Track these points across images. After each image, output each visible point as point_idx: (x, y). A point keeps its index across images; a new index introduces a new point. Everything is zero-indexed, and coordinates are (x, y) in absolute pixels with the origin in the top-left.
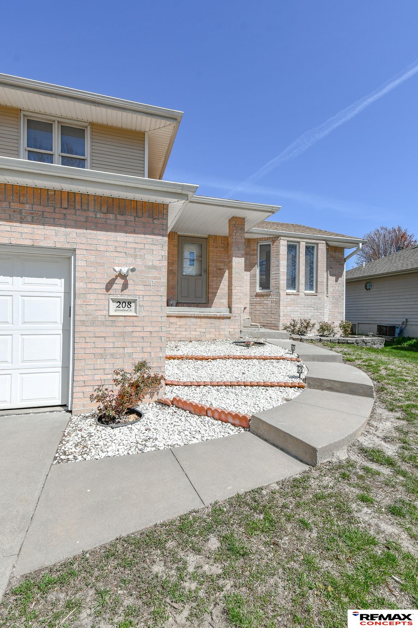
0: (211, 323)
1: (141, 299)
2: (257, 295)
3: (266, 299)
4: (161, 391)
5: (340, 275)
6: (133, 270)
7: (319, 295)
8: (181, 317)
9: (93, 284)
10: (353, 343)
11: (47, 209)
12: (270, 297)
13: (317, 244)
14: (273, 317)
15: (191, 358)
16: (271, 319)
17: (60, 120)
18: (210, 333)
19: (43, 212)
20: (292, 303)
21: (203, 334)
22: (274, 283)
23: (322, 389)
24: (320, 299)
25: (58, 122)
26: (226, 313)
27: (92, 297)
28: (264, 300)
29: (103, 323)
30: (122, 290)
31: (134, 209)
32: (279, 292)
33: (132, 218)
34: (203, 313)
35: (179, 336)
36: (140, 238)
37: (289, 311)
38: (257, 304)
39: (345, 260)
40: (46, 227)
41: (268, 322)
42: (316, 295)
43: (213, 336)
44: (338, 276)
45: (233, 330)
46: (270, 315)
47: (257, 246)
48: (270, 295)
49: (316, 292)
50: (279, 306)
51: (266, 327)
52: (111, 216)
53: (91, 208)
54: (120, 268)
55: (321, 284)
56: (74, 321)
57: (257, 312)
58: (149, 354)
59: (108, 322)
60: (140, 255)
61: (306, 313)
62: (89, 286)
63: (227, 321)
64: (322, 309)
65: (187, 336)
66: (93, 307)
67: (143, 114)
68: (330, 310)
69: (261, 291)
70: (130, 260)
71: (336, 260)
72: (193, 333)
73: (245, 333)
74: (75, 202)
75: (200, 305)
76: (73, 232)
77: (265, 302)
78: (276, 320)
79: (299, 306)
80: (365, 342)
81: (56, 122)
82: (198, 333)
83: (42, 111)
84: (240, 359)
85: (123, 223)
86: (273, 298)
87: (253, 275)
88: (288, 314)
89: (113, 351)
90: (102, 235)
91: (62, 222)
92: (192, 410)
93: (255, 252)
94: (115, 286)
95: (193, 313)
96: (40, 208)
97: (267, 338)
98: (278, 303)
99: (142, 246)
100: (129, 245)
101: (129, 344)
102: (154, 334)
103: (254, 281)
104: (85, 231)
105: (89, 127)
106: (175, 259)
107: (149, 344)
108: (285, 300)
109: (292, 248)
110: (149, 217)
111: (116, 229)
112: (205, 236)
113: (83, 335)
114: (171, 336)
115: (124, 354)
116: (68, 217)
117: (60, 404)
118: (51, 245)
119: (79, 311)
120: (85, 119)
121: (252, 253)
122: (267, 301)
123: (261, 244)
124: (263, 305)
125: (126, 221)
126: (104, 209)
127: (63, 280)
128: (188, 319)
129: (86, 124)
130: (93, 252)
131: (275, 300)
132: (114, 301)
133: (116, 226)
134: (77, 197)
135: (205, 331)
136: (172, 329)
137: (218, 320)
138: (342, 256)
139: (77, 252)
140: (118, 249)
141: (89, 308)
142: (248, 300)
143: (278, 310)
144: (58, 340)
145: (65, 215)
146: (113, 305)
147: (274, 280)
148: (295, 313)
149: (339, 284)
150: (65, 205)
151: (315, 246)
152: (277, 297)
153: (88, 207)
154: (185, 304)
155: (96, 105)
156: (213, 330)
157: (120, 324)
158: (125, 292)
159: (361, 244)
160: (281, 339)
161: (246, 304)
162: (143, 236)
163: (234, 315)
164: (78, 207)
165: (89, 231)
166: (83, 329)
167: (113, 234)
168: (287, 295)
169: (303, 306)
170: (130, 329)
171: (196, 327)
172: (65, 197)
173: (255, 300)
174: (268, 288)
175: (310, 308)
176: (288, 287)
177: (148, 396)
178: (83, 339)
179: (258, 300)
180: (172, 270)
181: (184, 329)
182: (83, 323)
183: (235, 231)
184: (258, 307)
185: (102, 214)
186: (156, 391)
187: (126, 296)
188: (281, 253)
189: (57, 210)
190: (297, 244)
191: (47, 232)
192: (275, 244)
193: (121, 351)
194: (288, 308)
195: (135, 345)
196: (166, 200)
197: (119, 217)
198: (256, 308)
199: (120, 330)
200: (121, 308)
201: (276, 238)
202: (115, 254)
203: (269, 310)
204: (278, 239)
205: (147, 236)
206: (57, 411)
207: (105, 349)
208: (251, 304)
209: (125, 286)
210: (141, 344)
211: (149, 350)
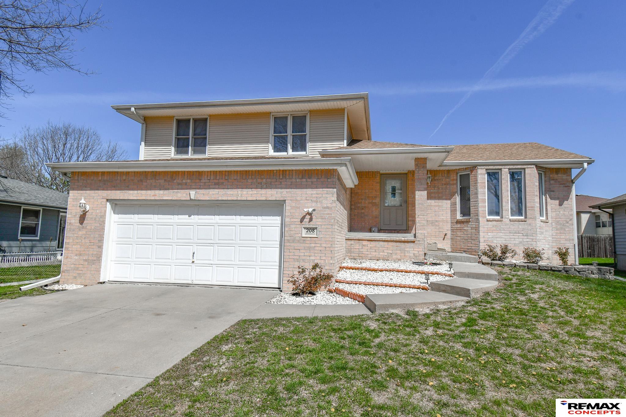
0: (397, 246)
1: (320, 227)
2: (458, 222)
3: (466, 226)
4: (331, 285)
5: (567, 197)
6: (314, 210)
7: (529, 221)
8: (371, 241)
9: (294, 219)
10: (560, 271)
11: (273, 181)
12: (470, 223)
13: (524, 169)
14: (473, 242)
15: (365, 270)
16: (471, 245)
17: (291, 113)
18: (396, 254)
19: (271, 182)
20: (494, 228)
21: (390, 255)
22: (474, 210)
23: (440, 292)
24: (530, 224)
25: (291, 115)
26: (412, 238)
27: (293, 226)
28: (465, 226)
29: (299, 241)
30: (309, 222)
31: (316, 174)
32: (478, 219)
33: (315, 180)
34: (389, 238)
35: (370, 256)
36: (320, 191)
37: (490, 237)
38: (458, 231)
39: (572, 182)
40: (272, 190)
41: (469, 248)
42: (525, 221)
43: (399, 257)
44: (563, 199)
45: (417, 252)
46: (471, 240)
47: (457, 177)
48: (469, 222)
49: (526, 218)
50: (479, 232)
51: (467, 252)
52: (304, 180)
53: (294, 177)
54: (308, 209)
55: (531, 209)
56: (284, 240)
57: (458, 238)
58: (324, 261)
59: (301, 241)
60: (319, 201)
61: (512, 239)
62: (292, 220)
63: (412, 244)
64: (534, 235)
65: (376, 256)
66: (294, 232)
67: (340, 100)
68: (553, 237)
69: (461, 218)
70: (314, 204)
71: (559, 182)
72: (381, 253)
73: (431, 256)
74: (286, 175)
75: (400, 231)
76: (285, 191)
77: (465, 228)
78: (476, 245)
79: (502, 232)
80: (577, 271)
81: (290, 115)
82: (386, 254)
83: (282, 111)
84: (402, 272)
85: (310, 183)
86: (472, 224)
87: (453, 203)
88: (490, 239)
89: (304, 258)
90: (298, 191)
91: (280, 186)
92: (343, 294)
93: (455, 182)
94: (305, 220)
95: (382, 237)
96: (270, 180)
97: (452, 261)
98: (477, 229)
99: (320, 195)
100: (314, 196)
101: (312, 254)
102: (327, 249)
103: (454, 208)
104: (290, 190)
105: (308, 114)
106: (377, 193)
107: (324, 254)
108: (486, 226)
109: (494, 176)
110: (325, 178)
111: (306, 187)
112: (405, 172)
113: (288, 248)
114: (363, 255)
115: (310, 260)
116: (283, 183)
117: (277, 287)
118: (275, 199)
119: (286, 234)
120: (306, 109)
121: (451, 182)
122: (468, 228)
123: (461, 174)
124: (463, 231)
125: (312, 182)
126: (300, 177)
127: (280, 217)
128: (377, 243)
129: (307, 112)
130: (294, 201)
131: (474, 226)
132: (305, 228)
133: (306, 185)
134: (287, 172)
135: (391, 253)
136: (364, 250)
137: (403, 243)
138: (568, 177)
139: (286, 201)
140: (308, 198)
141: (292, 232)
142: (450, 226)
143: (477, 236)
144: (278, 250)
145: (281, 182)
146: (304, 231)
147: (474, 207)
148: (498, 239)
149: (565, 207)
150: (281, 177)
151: (523, 171)
152: (477, 224)
153: (292, 176)
154: (387, 231)
155: (311, 102)
156: (399, 252)
157: (308, 242)
158: (311, 223)
159: (585, 165)
160: (469, 262)
161: (447, 230)
162: (321, 189)
163: (418, 239)
164: (287, 177)
165: (292, 190)
166: (288, 244)
167: (305, 190)
168: (487, 221)
169: (508, 232)
170: (313, 245)
171: (384, 249)
172: (281, 173)
173: (456, 226)
174: (469, 215)
175: (518, 234)
176: (490, 213)
177: (323, 287)
178: (288, 250)
179: (458, 226)
180: (375, 202)
181: (374, 250)
182: (288, 241)
183: (417, 170)
184: (459, 233)
185: (299, 180)
186: (328, 284)
187: (311, 225)
188: (479, 181)
189: (277, 181)
190: (499, 171)
191: (273, 192)
192: (472, 174)
193: (308, 258)
194: (489, 234)
195: (316, 255)
196: (335, 168)
197: (308, 180)
198: (457, 234)
199: (308, 245)
200: (309, 233)
201: (473, 168)
202: (306, 201)
203: (469, 236)
204: (476, 169)
205: (324, 189)
206: (275, 290)
207: (299, 256)
208: (452, 230)
209: (311, 220)
210: (320, 255)
211: (324, 258)
